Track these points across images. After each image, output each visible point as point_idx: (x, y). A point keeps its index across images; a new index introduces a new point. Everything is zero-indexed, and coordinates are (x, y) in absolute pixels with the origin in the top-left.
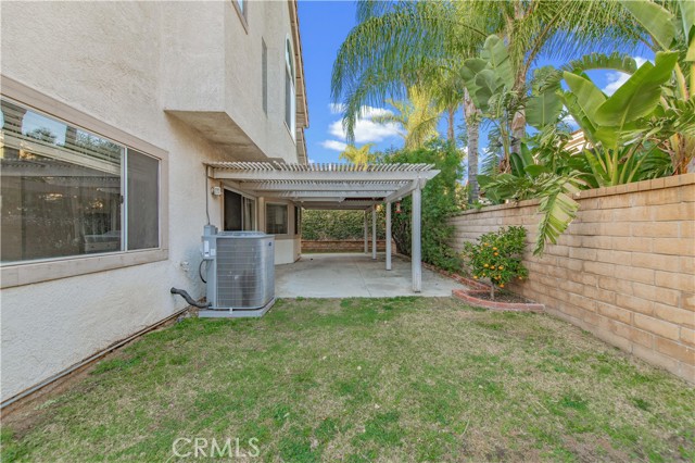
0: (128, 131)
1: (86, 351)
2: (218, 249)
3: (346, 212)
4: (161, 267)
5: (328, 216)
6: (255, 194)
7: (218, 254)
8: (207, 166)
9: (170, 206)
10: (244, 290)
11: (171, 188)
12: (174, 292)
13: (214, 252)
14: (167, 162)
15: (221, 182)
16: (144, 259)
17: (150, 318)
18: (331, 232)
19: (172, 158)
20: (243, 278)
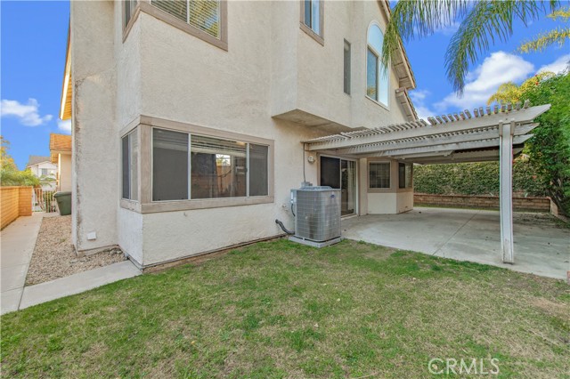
0: (250, 134)
1: (228, 243)
2: (298, 198)
3: (479, 164)
4: (269, 207)
5: (455, 169)
6: (356, 157)
7: (298, 201)
8: (304, 143)
9: (275, 172)
10: (311, 227)
11: (276, 161)
12: (277, 222)
13: (295, 200)
14: (273, 146)
15: (318, 152)
16: (258, 201)
17: (262, 234)
18: (459, 186)
19: (277, 144)
20: (310, 219)
